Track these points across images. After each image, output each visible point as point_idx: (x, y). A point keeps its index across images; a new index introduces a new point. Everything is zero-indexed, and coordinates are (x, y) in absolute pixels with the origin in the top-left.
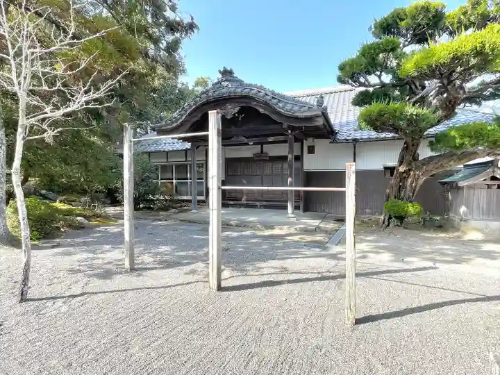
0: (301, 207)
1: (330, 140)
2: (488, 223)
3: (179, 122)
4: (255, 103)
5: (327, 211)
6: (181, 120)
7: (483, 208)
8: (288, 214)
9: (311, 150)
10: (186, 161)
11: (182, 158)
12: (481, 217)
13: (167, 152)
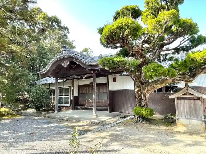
0: (109, 110)
1: (119, 75)
2: (191, 121)
3: (47, 70)
4: (75, 60)
5: (123, 111)
6: (48, 69)
7: (187, 112)
8: (93, 114)
9: (114, 80)
10: (63, 87)
11: (62, 86)
12: (187, 117)
13: (49, 84)
